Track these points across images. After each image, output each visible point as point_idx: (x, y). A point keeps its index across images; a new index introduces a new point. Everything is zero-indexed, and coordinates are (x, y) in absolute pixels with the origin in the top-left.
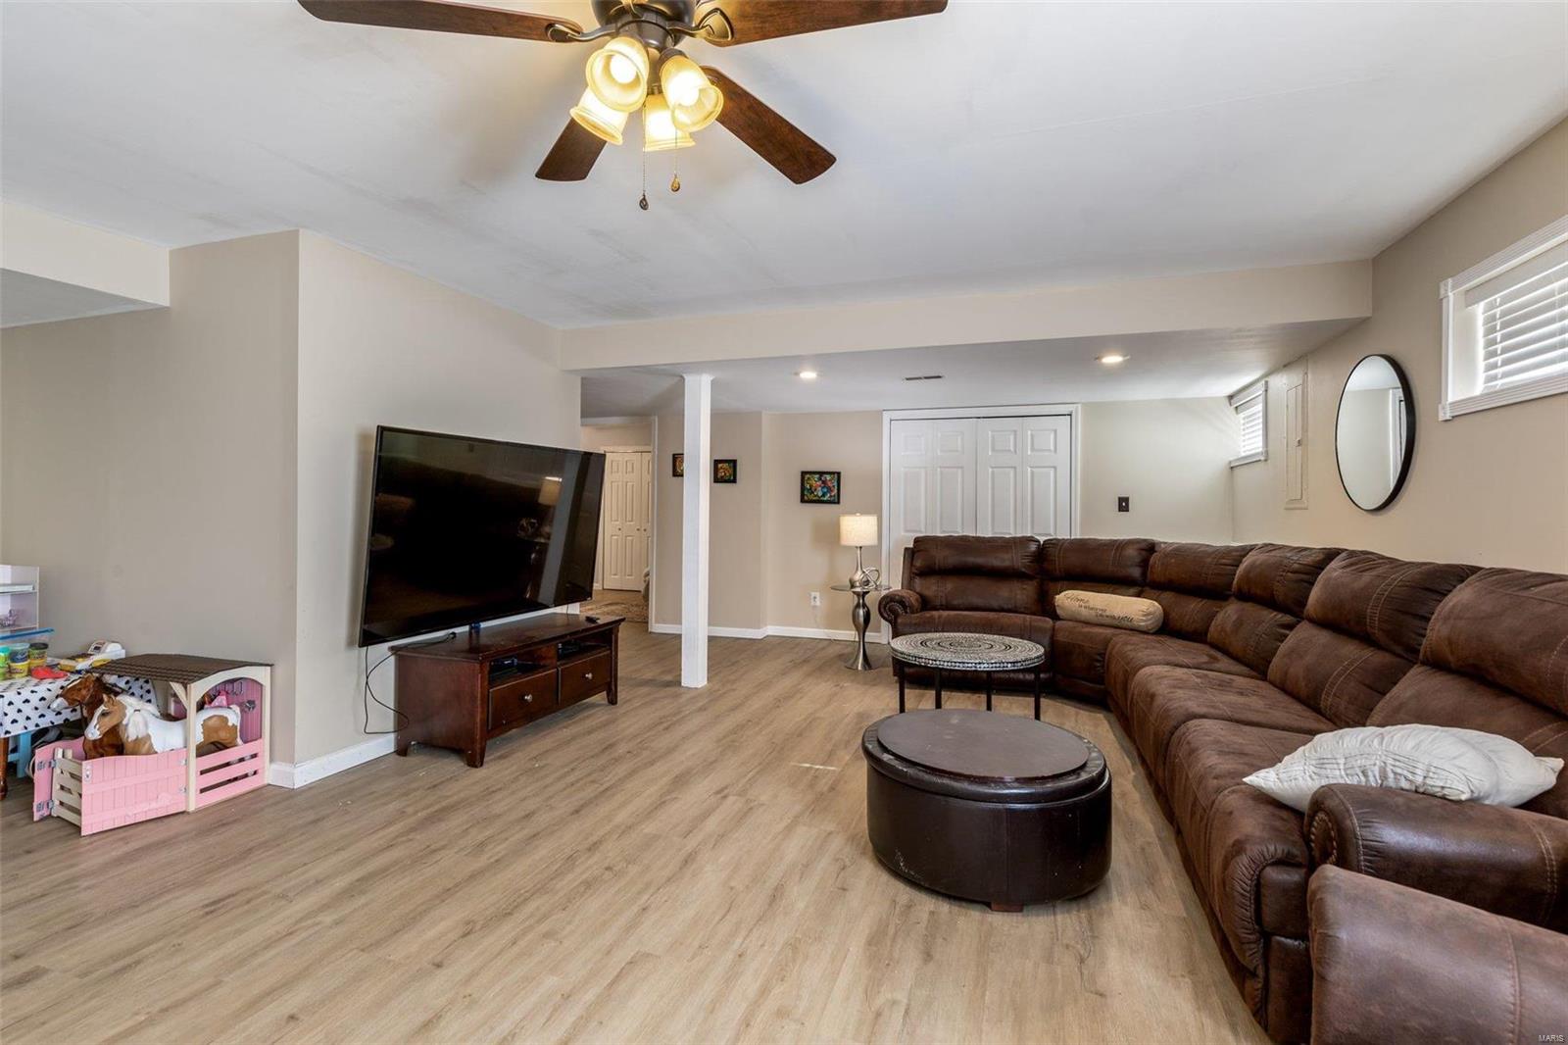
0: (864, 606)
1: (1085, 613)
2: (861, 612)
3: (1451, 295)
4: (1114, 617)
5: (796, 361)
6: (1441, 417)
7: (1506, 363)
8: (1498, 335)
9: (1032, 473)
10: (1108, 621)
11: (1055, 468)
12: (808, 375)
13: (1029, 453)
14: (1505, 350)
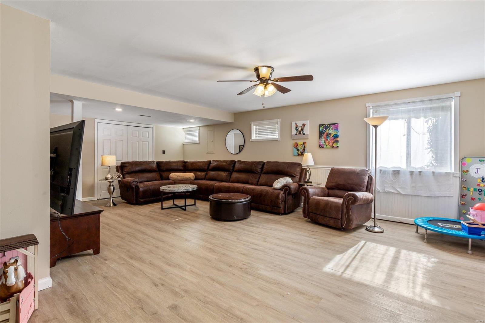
0: (112, 185)
1: (179, 178)
2: (112, 188)
3: (252, 124)
4: (186, 178)
5: (115, 105)
6: (251, 141)
7: (258, 135)
8: (257, 131)
9: (143, 143)
10: (185, 179)
11: (148, 142)
12: (119, 110)
13: (142, 137)
14: (258, 133)
